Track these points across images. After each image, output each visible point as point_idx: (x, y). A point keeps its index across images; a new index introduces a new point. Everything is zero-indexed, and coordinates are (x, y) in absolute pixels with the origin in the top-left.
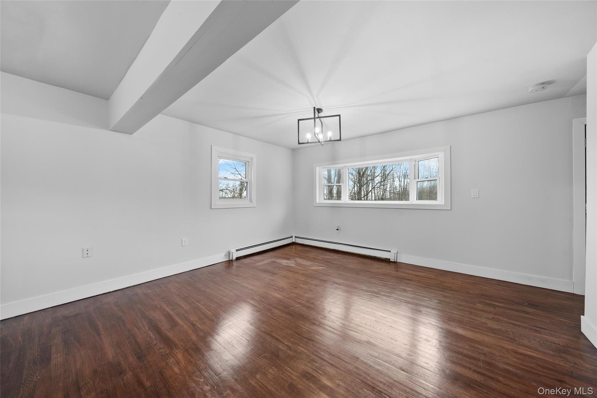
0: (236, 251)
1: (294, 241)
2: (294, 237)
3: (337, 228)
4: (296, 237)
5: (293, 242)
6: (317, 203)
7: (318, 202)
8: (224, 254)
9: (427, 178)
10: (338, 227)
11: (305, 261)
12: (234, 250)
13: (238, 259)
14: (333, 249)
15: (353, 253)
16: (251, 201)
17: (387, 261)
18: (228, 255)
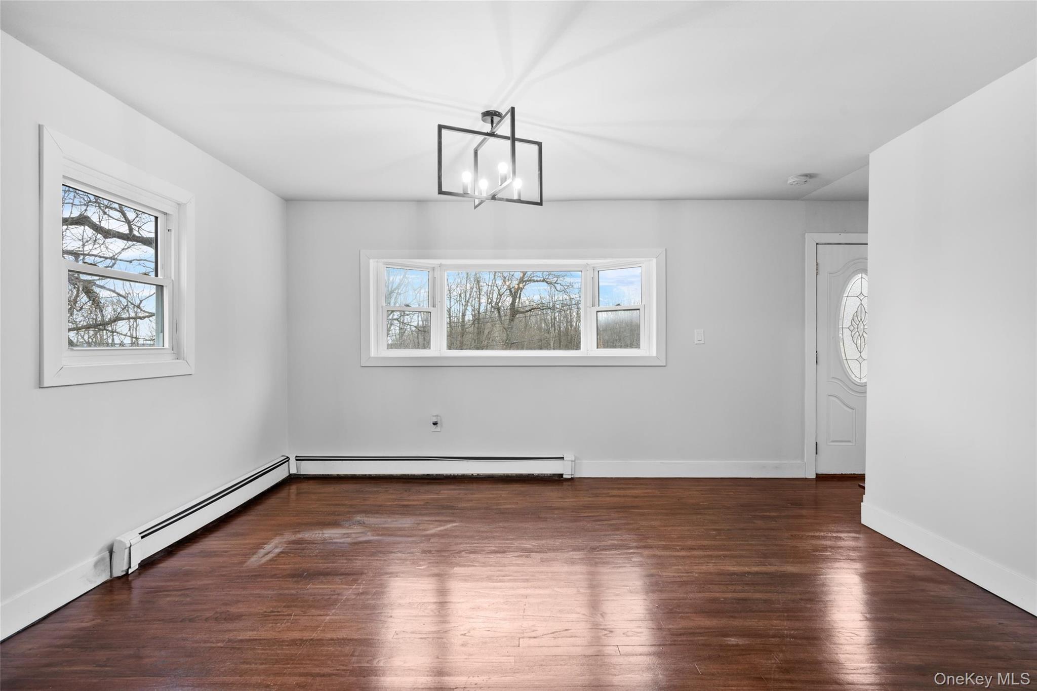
0: (142, 537)
1: (293, 471)
2: (293, 460)
3: (435, 420)
4: (298, 459)
5: (290, 475)
6: (373, 357)
7: (373, 354)
8: (92, 559)
9: (618, 305)
10: (437, 416)
11: (389, 520)
12: (131, 537)
13: (148, 564)
14: (424, 475)
15: (478, 474)
16: (177, 351)
17: (556, 480)
18: (108, 559)
